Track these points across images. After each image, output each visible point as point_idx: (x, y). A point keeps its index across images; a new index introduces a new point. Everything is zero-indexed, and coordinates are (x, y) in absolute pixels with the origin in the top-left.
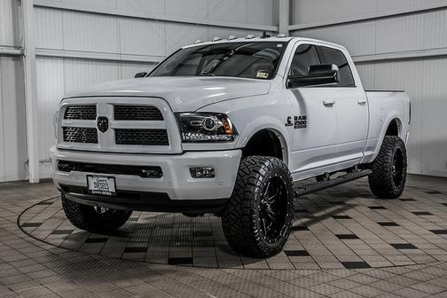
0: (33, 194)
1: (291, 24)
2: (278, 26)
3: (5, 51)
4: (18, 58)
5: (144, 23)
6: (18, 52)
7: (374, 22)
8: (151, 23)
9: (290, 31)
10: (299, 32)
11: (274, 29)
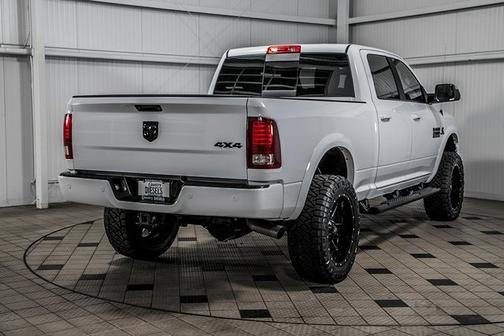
0: (39, 223)
1: (351, 16)
2: (336, 18)
3: (10, 50)
4: (25, 58)
5: (174, 16)
6: (24, 51)
7: (455, 14)
9: (352, 26)
10: (361, 27)
11: (331, 22)
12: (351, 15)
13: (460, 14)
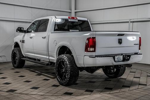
7: (103, 10)
8: (27, 8)
9: (75, 12)
10: (78, 13)
11: (70, 11)
12: (75, 9)
13: (104, 10)
